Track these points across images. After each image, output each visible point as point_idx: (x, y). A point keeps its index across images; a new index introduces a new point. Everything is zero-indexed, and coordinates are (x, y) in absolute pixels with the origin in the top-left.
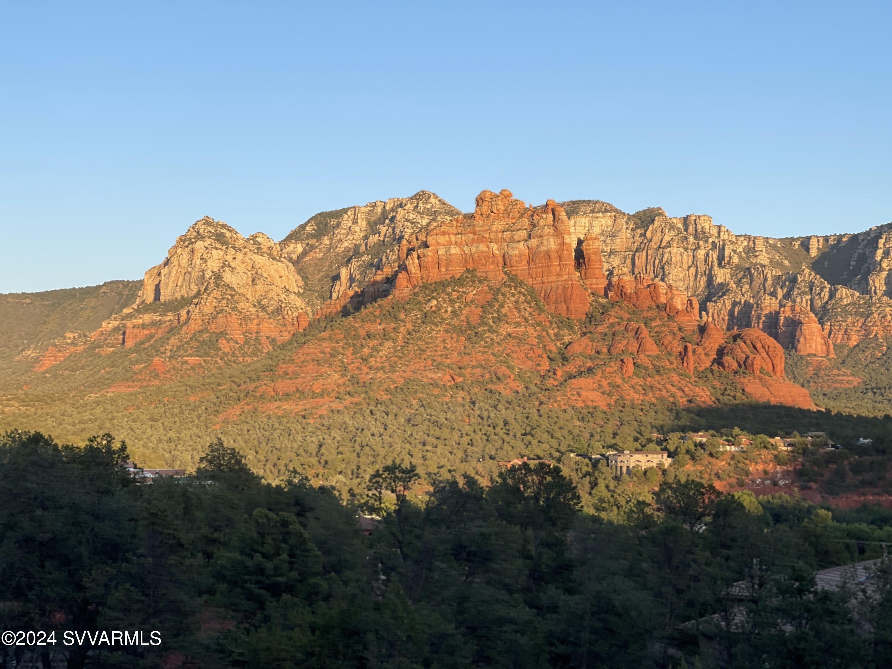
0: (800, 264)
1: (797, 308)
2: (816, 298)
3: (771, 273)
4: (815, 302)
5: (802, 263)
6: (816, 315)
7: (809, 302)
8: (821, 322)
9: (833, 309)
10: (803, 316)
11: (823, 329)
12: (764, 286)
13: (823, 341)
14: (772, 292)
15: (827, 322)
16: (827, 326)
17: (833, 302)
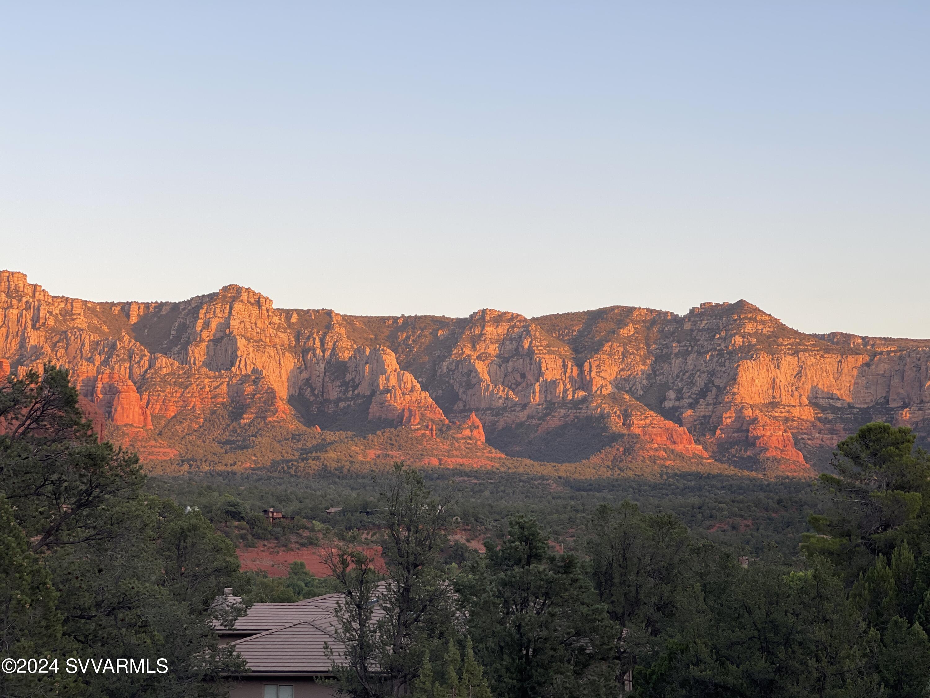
0: (119, 331)
1: (116, 376)
2: (135, 366)
3: (89, 338)
4: (134, 371)
5: (121, 330)
6: (135, 383)
7: (128, 370)
8: (139, 390)
9: (152, 378)
10: (121, 384)
11: (141, 399)
12: (81, 352)
13: (141, 411)
14: (90, 358)
15: (145, 391)
16: (145, 396)
17: (152, 371)
